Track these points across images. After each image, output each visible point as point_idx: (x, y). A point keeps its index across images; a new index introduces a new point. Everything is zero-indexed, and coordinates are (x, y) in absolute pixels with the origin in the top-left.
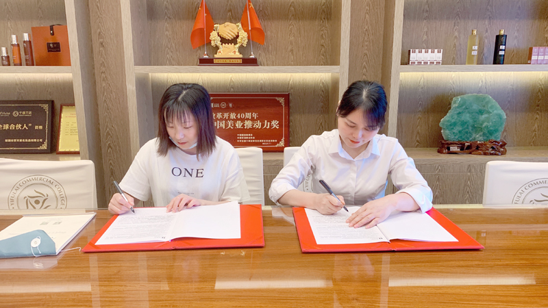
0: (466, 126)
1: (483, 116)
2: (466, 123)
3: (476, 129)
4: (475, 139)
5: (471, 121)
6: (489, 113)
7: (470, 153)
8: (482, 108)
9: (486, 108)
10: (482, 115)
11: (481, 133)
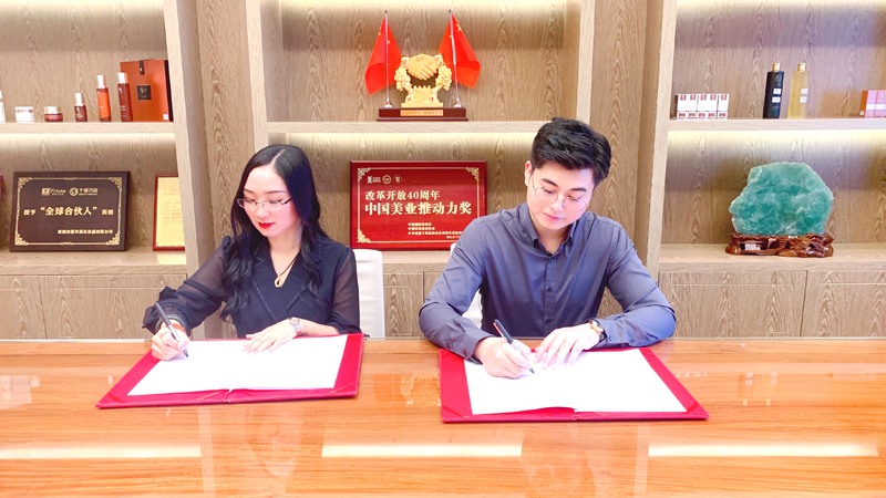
0: (770, 212)
1: (798, 197)
2: (770, 207)
3: (786, 215)
4: (784, 231)
5: (778, 204)
6: (806, 191)
7: (777, 254)
8: (797, 185)
9: (802, 185)
10: (795, 194)
11: (794, 223)
